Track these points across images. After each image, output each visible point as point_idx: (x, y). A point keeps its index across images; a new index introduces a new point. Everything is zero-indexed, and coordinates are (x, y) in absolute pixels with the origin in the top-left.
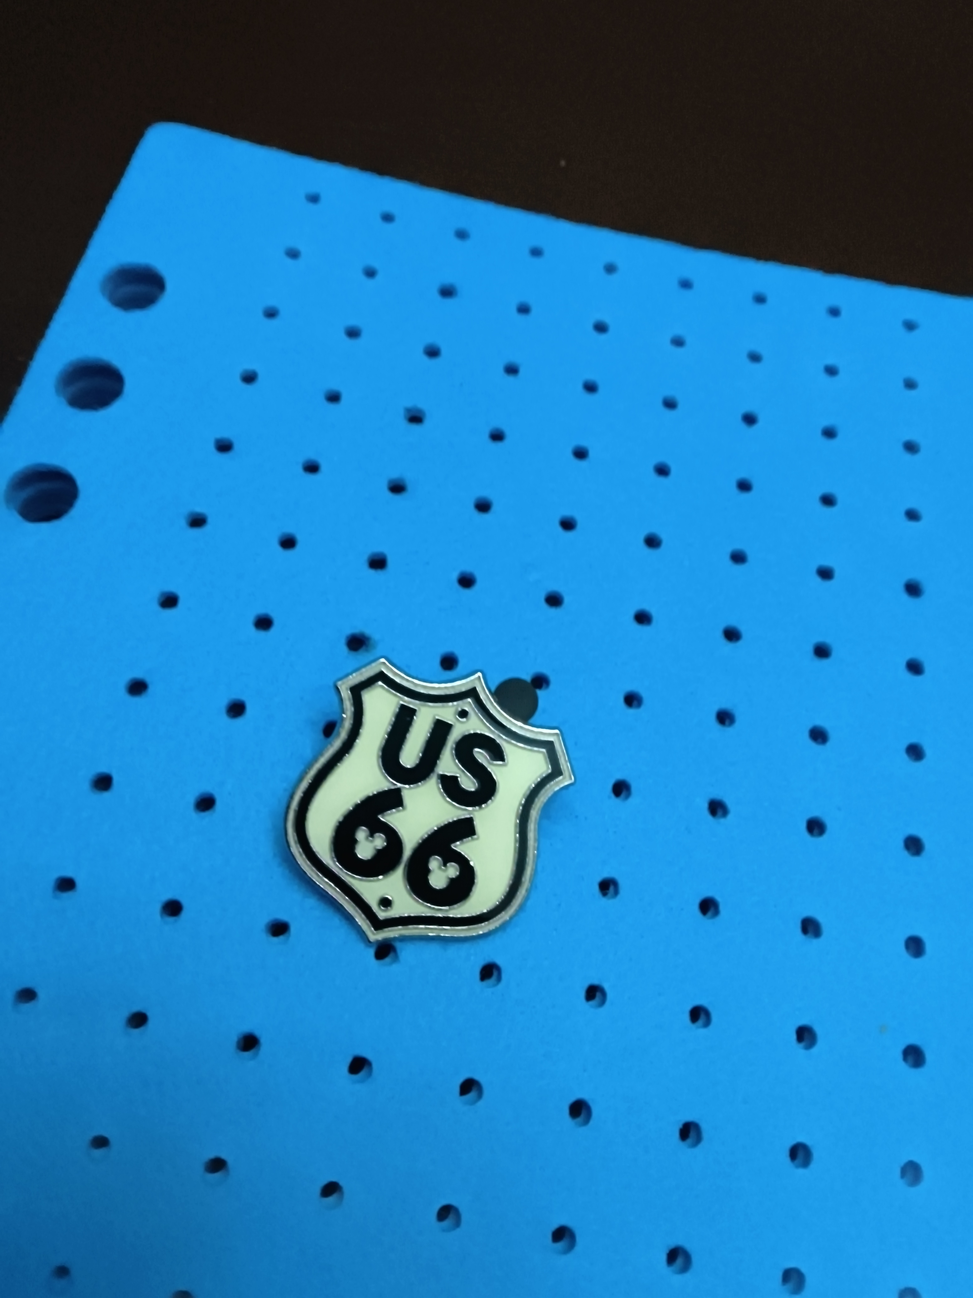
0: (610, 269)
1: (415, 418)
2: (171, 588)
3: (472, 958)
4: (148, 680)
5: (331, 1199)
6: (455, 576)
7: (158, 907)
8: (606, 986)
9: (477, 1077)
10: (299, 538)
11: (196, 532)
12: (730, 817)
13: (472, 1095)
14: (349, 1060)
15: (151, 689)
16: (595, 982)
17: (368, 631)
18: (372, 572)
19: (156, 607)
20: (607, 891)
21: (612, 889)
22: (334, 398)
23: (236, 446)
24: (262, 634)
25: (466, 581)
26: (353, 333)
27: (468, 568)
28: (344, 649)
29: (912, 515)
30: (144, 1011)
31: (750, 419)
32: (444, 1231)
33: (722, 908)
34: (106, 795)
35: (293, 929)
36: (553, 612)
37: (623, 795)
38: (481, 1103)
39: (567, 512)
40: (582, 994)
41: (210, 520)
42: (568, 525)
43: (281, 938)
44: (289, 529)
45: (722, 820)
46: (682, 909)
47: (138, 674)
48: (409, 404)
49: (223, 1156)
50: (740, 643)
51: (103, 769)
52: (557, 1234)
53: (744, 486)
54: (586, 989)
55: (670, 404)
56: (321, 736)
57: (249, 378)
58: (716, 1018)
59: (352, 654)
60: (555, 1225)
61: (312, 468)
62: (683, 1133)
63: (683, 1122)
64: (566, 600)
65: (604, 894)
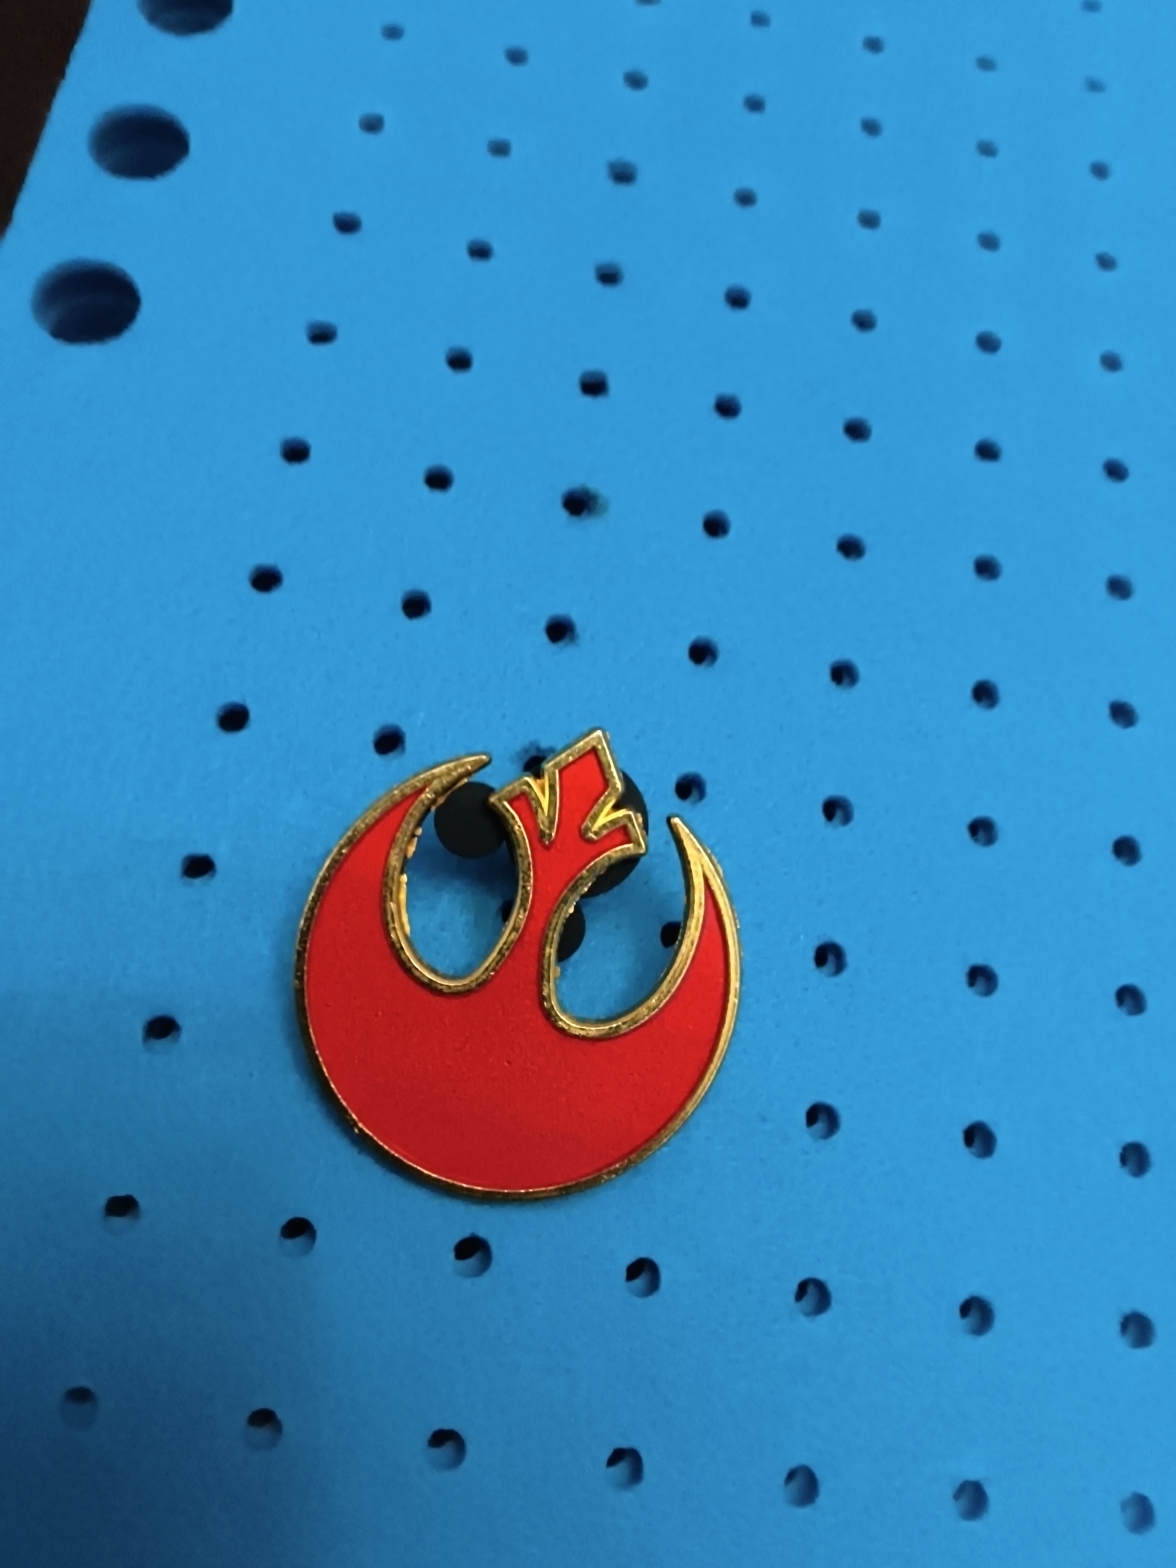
1: (623, 175)
2: (296, 433)
3: (802, 937)
4: (282, 567)
5: (643, 1281)
6: (710, 400)
8: (995, 967)
9: (828, 1101)
10: (475, 354)
11: (322, 349)
12: (1139, 725)
13: (822, 1125)
15: (287, 580)
16: (978, 961)
17: (594, 484)
18: (588, 400)
19: (277, 459)
20: (978, 836)
21: (981, 834)
22: (500, 149)
23: (366, 224)
25: (727, 408)
26: (516, 57)
27: (728, 389)
28: (563, 514)
31: (1100, 171)
32: (806, 1314)
33: (1143, 850)
34: (242, 735)
36: (857, 447)
37: (987, 702)
38: (837, 1138)
39: (862, 305)
41: (340, 333)
42: (864, 322)
44: (461, 341)
45: (1130, 730)
46: (1089, 855)
47: (267, 559)
48: (611, 155)
49: (481, 1233)
50: (1129, 482)
51: (235, 698)
52: (966, 1309)
53: (1106, 262)
54: (966, 970)
55: (987, 149)
56: (544, 638)
57: (372, 125)
58: (1151, 1001)
59: (574, 519)
60: (963, 1296)
61: (480, 252)
62: (1124, 1160)
63: (1123, 1144)
64: (876, 431)
65: (976, 840)
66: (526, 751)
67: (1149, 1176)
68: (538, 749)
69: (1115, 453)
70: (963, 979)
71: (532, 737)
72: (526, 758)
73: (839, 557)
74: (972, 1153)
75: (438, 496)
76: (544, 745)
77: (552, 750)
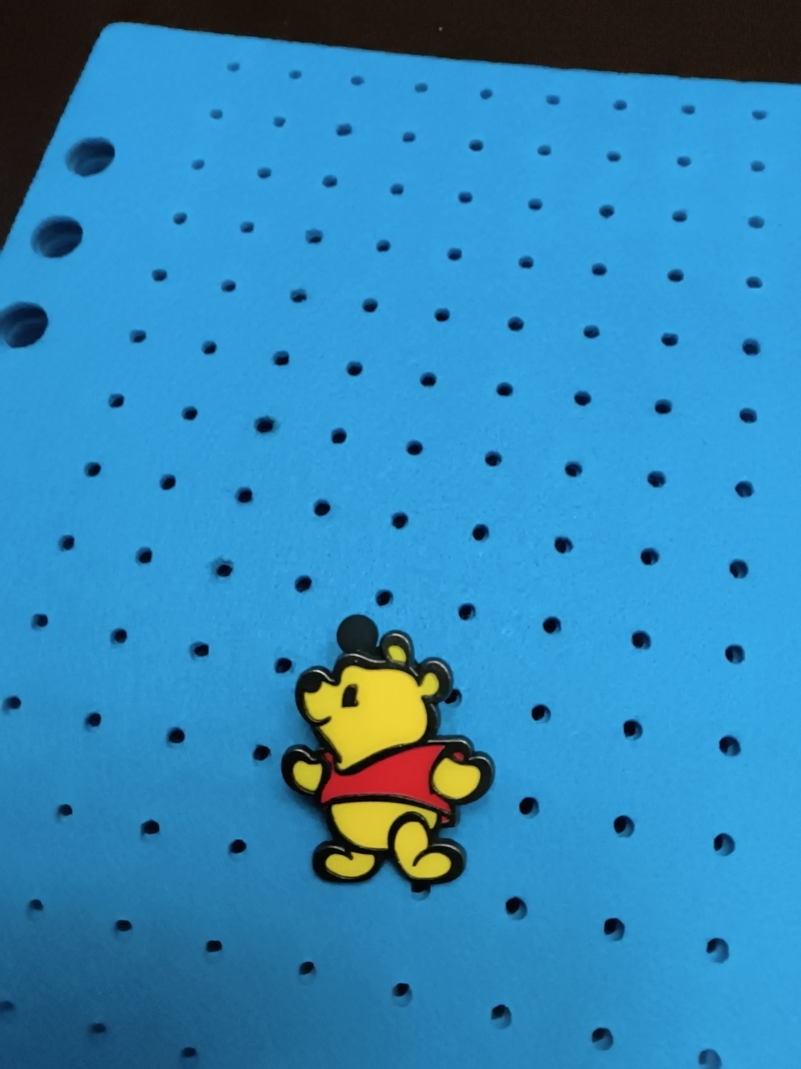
0: (486, 94)
1: (315, 238)
2: (118, 391)
4: (101, 463)
6: (344, 365)
8: (462, 690)
10: (219, 344)
11: (137, 346)
12: (573, 551)
14: (254, 749)
15: (103, 470)
17: (272, 415)
18: (277, 367)
19: (106, 406)
20: (468, 615)
22: (248, 228)
23: (169, 275)
24: (188, 422)
25: (355, 370)
26: (264, 174)
27: (356, 358)
28: (255, 431)
29: (754, 283)
30: (98, 712)
31: (607, 212)
33: (563, 626)
34: (70, 553)
35: (211, 650)
36: (428, 390)
37: (482, 538)
39: (441, 306)
41: (148, 336)
42: (442, 316)
43: (203, 657)
44: (211, 337)
45: (566, 554)
46: (529, 627)
47: (95, 459)
48: (309, 227)
49: (156, 820)
50: (588, 406)
51: (68, 533)
53: (599, 271)
55: (535, 205)
56: (235, 501)
57: (180, 219)
58: (553, 714)
59: (261, 435)
61: (230, 287)
62: (521, 806)
63: (523, 798)
64: (439, 379)
65: (462, 617)
66: (216, 562)
67: (536, 817)
68: (223, 561)
69: (583, 387)
71: (220, 554)
72: (217, 567)
73: (406, 454)
76: (226, 557)
77: (229, 562)
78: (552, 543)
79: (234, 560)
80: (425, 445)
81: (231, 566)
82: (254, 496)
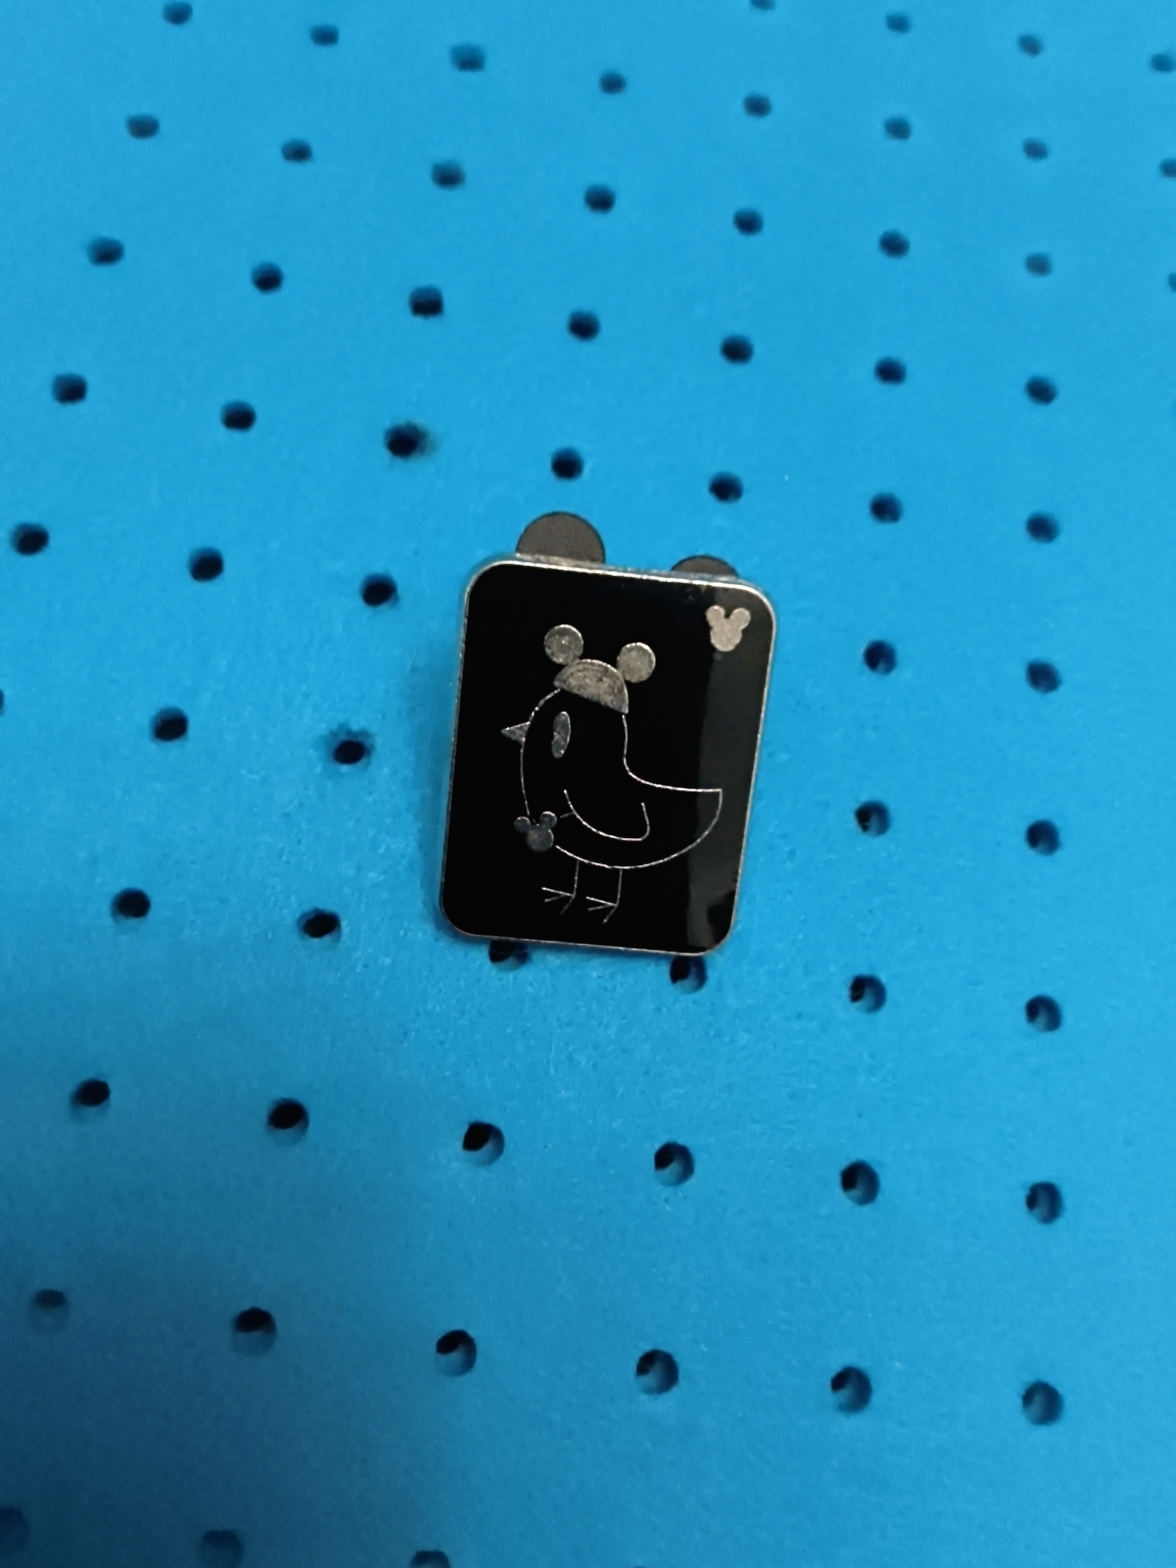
1: (470, 61)
2: (71, 368)
4: (49, 525)
5: (456, 1357)
6: (562, 321)
7: (105, 906)
8: (883, 977)
9: (681, 1141)
10: (287, 271)
11: (105, 271)
12: (1062, 689)
13: (674, 1168)
14: (464, 1130)
15: (54, 540)
16: (864, 971)
17: (422, 420)
18: (419, 321)
19: (47, 399)
20: (867, 824)
21: (874, 821)
22: (325, 36)
23: (164, 126)
25: (583, 327)
27: (583, 304)
28: (385, 454)
30: (102, 1079)
31: (1031, 45)
32: (649, 1391)
33: (1063, 837)
35: (345, 924)
36: (737, 370)
37: (881, 666)
38: (692, 1182)
39: (745, 203)
40: (846, 993)
41: (128, 250)
42: (748, 223)
43: (327, 938)
44: (269, 255)
45: (1052, 695)
46: (998, 844)
47: (31, 517)
48: (456, 39)
49: (264, 1306)
50: (1056, 405)
52: (839, 1381)
53: (1035, 150)
54: (849, 983)
55: (898, 24)
56: (358, 602)
57: (178, 14)
58: (1068, 1016)
59: (399, 462)
60: (836, 1368)
61: (297, 153)
62: (1032, 1201)
63: (1030, 1185)
64: (758, 350)
65: (865, 828)
66: (334, 734)
67: (1061, 1223)
68: (349, 732)
69: (1040, 370)
70: (845, 993)
71: (341, 718)
72: (335, 745)
73: (710, 500)
74: (850, 1199)
75: (236, 435)
76: (355, 727)
77: (365, 733)
78: (1021, 673)
79: (373, 729)
80: (746, 481)
81: (367, 742)
82: (400, 590)
